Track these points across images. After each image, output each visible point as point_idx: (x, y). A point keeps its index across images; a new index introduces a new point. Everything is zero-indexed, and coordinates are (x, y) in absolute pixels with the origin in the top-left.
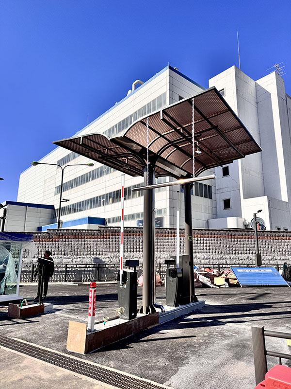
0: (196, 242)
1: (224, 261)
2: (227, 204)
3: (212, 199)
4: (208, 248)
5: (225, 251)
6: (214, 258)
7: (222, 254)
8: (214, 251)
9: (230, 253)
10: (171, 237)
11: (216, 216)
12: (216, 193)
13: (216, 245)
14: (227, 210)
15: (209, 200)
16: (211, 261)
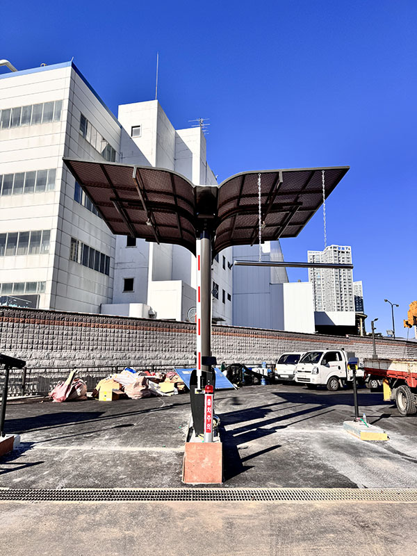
0: (127, 335)
1: (158, 362)
2: (129, 285)
3: (108, 275)
4: (141, 344)
5: (161, 349)
6: (147, 358)
7: (157, 353)
8: (148, 348)
9: (165, 351)
10: (94, 327)
11: (110, 300)
12: (114, 269)
13: (151, 340)
14: (128, 294)
15: (106, 276)
16: (143, 362)
